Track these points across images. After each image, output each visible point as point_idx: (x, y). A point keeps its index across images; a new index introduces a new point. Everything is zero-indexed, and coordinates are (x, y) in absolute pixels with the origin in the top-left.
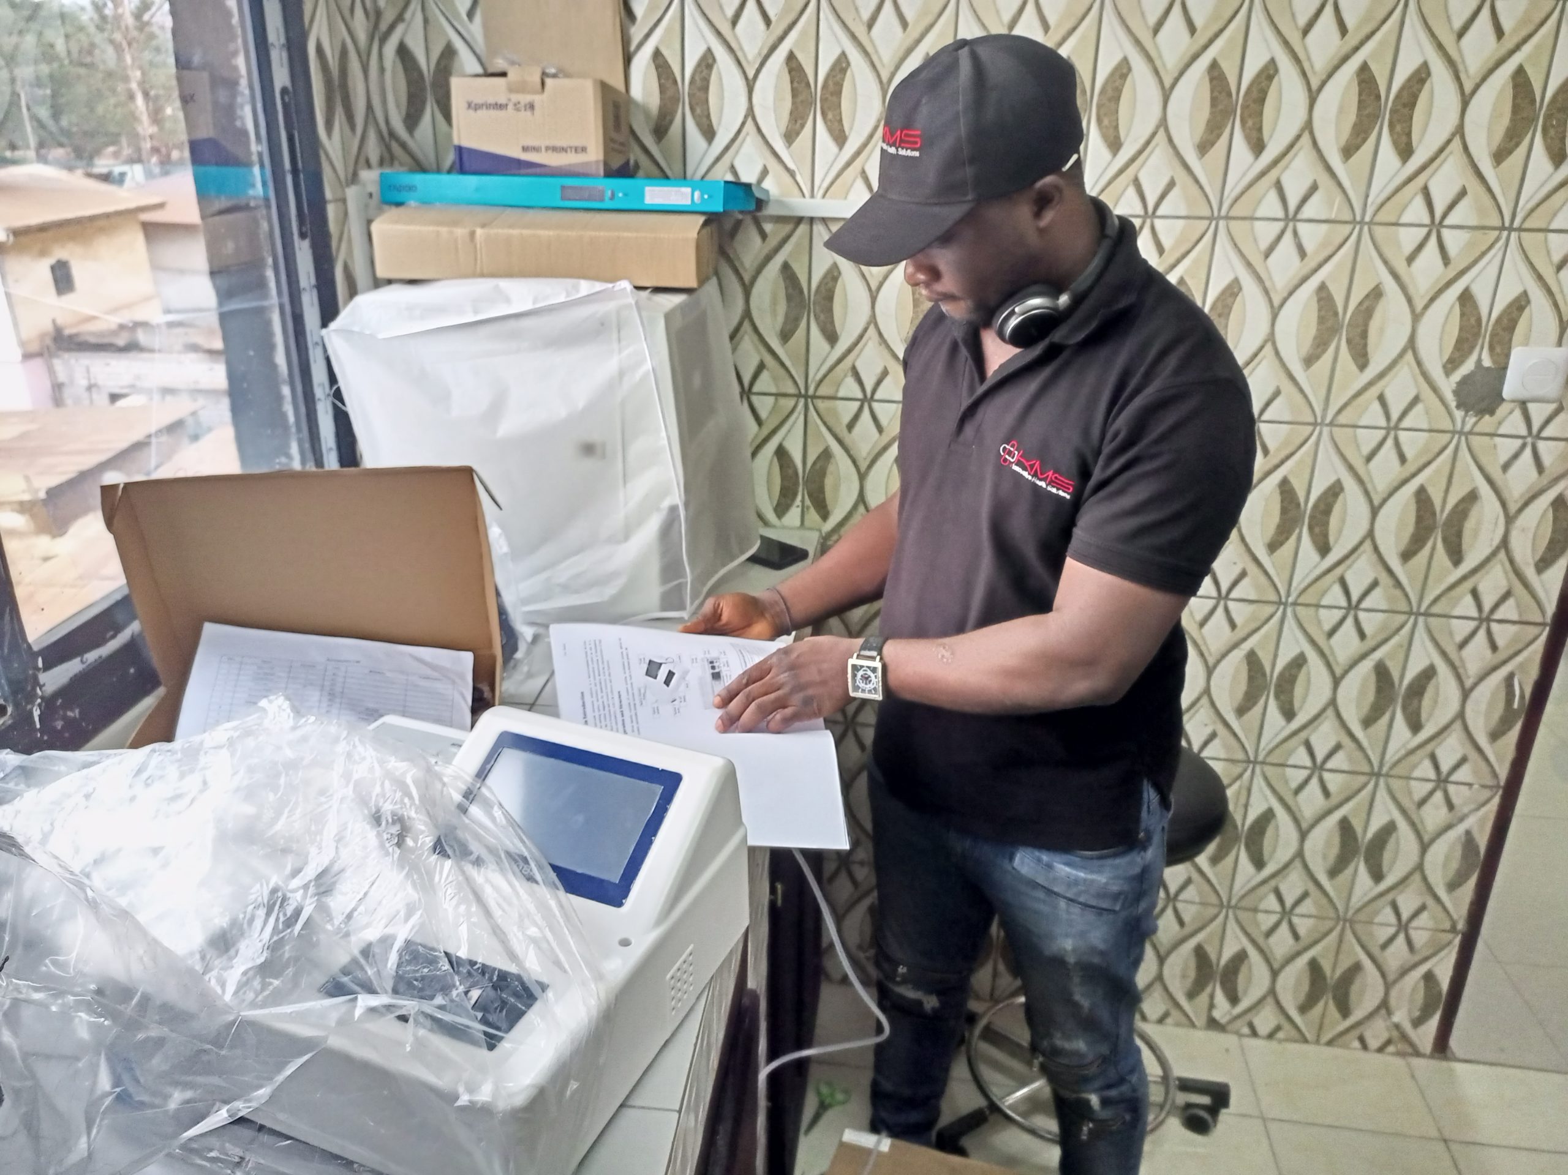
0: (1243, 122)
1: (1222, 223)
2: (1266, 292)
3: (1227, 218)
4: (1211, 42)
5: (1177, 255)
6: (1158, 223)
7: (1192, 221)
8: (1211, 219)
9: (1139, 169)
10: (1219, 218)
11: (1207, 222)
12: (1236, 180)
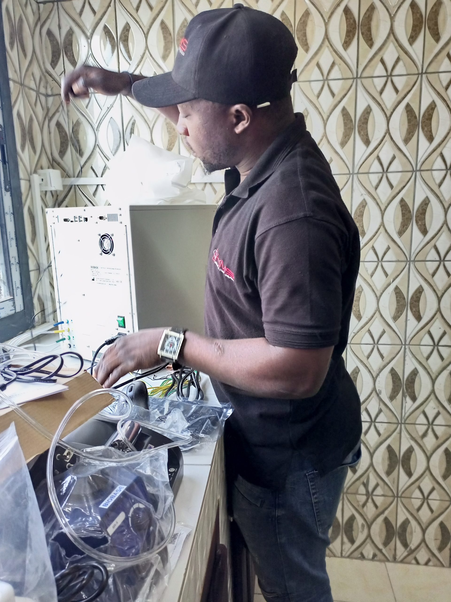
0: (423, 129)
1: (418, 173)
2: (441, 202)
3: (420, 170)
4: (406, 96)
5: (399, 188)
6: (390, 175)
7: (404, 173)
8: (413, 171)
9: (379, 152)
10: (417, 171)
11: (411, 173)
12: (422, 155)
